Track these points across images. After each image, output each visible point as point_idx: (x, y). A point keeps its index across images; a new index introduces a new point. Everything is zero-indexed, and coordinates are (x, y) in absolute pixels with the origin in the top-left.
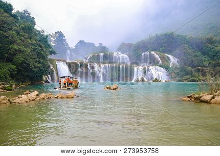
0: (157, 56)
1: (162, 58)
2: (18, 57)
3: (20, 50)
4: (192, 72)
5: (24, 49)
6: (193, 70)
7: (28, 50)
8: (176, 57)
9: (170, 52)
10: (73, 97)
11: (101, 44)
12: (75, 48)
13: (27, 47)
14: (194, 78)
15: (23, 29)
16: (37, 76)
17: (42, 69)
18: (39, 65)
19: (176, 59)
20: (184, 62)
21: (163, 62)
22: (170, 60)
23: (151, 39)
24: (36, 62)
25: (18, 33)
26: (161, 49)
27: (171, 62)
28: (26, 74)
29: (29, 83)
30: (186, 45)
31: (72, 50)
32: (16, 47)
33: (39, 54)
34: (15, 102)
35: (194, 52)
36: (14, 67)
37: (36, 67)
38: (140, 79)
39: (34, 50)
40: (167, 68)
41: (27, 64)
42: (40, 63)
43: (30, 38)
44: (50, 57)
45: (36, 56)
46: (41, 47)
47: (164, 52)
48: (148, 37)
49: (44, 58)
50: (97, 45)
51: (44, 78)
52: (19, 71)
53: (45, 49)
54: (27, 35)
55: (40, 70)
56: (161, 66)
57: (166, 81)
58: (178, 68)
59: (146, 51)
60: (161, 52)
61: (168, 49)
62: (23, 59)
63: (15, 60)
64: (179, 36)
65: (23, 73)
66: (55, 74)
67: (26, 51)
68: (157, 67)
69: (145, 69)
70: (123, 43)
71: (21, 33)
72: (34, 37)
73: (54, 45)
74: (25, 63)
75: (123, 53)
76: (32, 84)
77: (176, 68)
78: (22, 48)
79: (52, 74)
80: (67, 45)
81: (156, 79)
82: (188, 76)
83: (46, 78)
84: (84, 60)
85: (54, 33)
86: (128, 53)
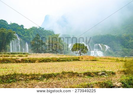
0: (101, 46)
1: (103, 47)
21: (103, 49)
30: (114, 41)
35: (117, 44)
40: (103, 52)
47: (104, 44)
69: (95, 52)
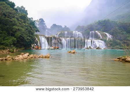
0: (99, 34)
1: (102, 35)
2: (17, 33)
3: (19, 30)
4: (120, 43)
5: (21, 29)
6: (121, 42)
7: (23, 29)
8: (111, 35)
9: (107, 31)
10: (49, 57)
11: (66, 26)
12: (50, 28)
13: (23, 27)
14: (122, 47)
15: (21, 17)
16: (28, 44)
17: (31, 40)
18: (29, 38)
19: (111, 36)
20: (115, 38)
21: (102, 37)
22: (107, 36)
23: (96, 23)
24: (28, 36)
25: (18, 19)
26: (101, 30)
27: (107, 37)
28: (22, 43)
29: (24, 49)
30: (117, 27)
31: (48, 29)
32: (17, 27)
33: (30, 32)
34: (16, 59)
35: (121, 31)
36: (15, 39)
37: (28, 39)
38: (88, 47)
39: (27, 29)
40: (105, 41)
41: (23, 37)
42: (30, 37)
43: (25, 22)
44: (36, 33)
45: (28, 33)
46: (31, 27)
48: (94, 22)
49: (32, 34)
50: (63, 27)
51: (32, 46)
52: (18, 41)
53: (33, 29)
54: (23, 21)
55: (30, 41)
56: (101, 40)
57: (104, 49)
58: (112, 41)
59: (93, 30)
60: (102, 31)
61: (106, 29)
62: (20, 34)
63: (16, 35)
64: (112, 22)
65: (20, 42)
66: (39, 44)
67: (22, 30)
68: (99, 40)
69: (92, 41)
70: (79, 26)
71: (19, 20)
72: (27, 22)
73: (38, 26)
74: (22, 37)
75: (79, 32)
76: (25, 49)
77: (111, 41)
78: (20, 28)
79: (37, 43)
80: (46, 26)
81: (98, 47)
82: (118, 46)
83: (34, 46)
84: (56, 36)
85: (38, 20)
86: (81, 32)
